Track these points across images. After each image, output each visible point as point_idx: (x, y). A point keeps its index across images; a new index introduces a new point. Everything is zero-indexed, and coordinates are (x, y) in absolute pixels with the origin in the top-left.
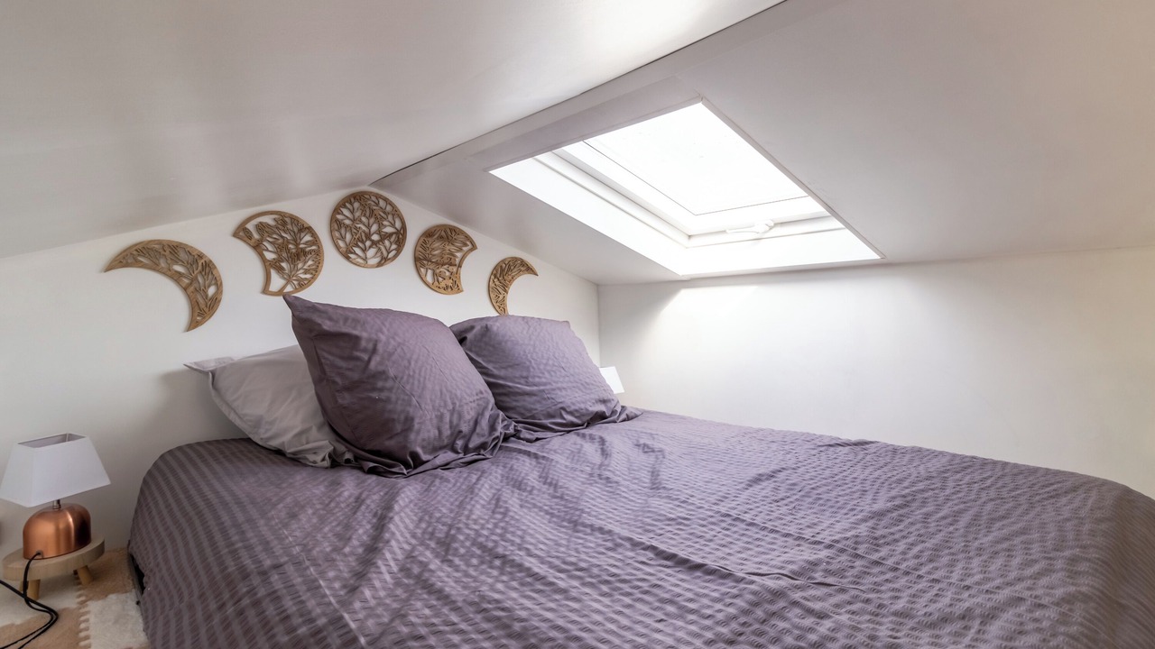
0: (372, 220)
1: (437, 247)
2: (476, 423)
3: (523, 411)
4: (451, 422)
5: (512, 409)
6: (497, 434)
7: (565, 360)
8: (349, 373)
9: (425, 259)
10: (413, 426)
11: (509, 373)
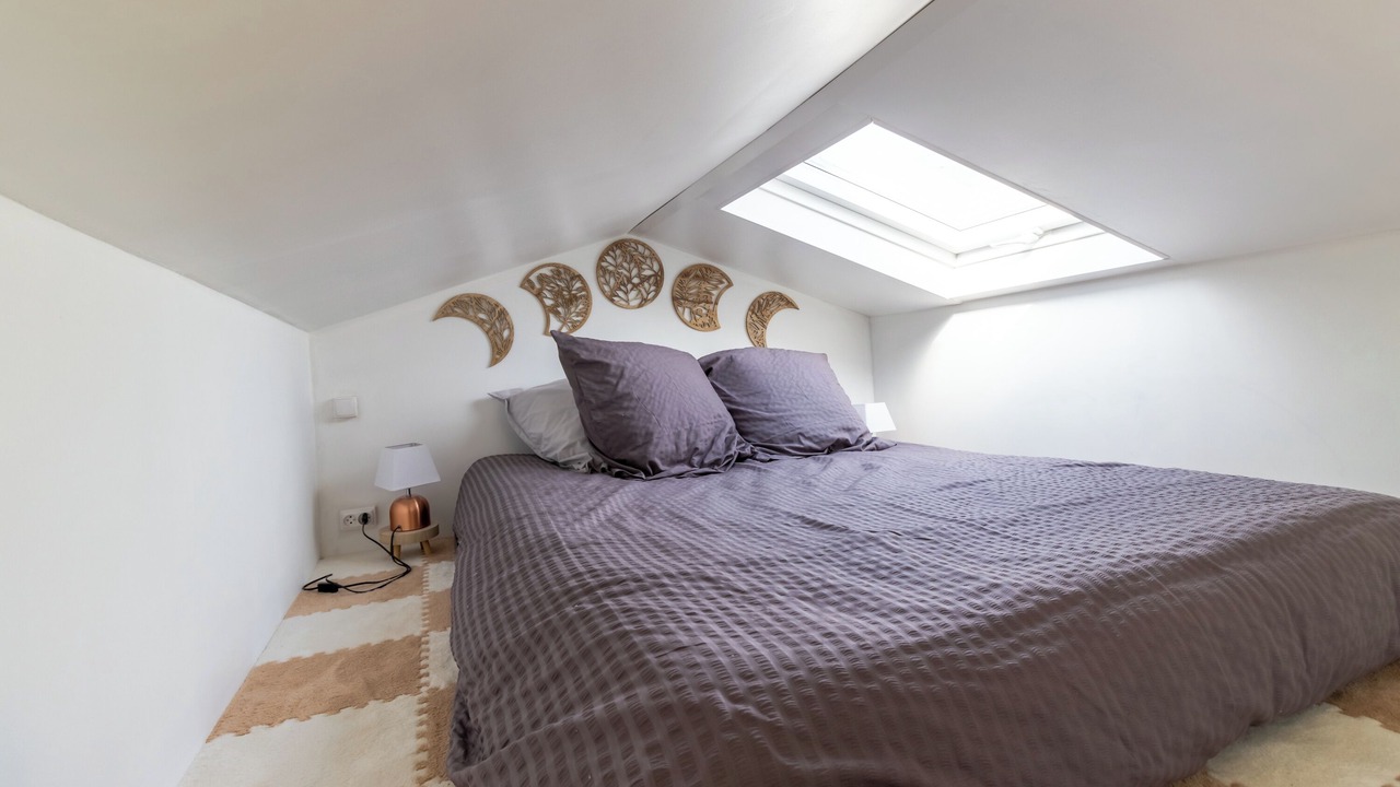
0: (632, 265)
1: (693, 286)
2: (713, 442)
3: (761, 435)
4: (688, 440)
5: (752, 433)
6: (731, 452)
7: (809, 389)
8: (601, 395)
9: (682, 298)
10: (652, 440)
11: (751, 400)
